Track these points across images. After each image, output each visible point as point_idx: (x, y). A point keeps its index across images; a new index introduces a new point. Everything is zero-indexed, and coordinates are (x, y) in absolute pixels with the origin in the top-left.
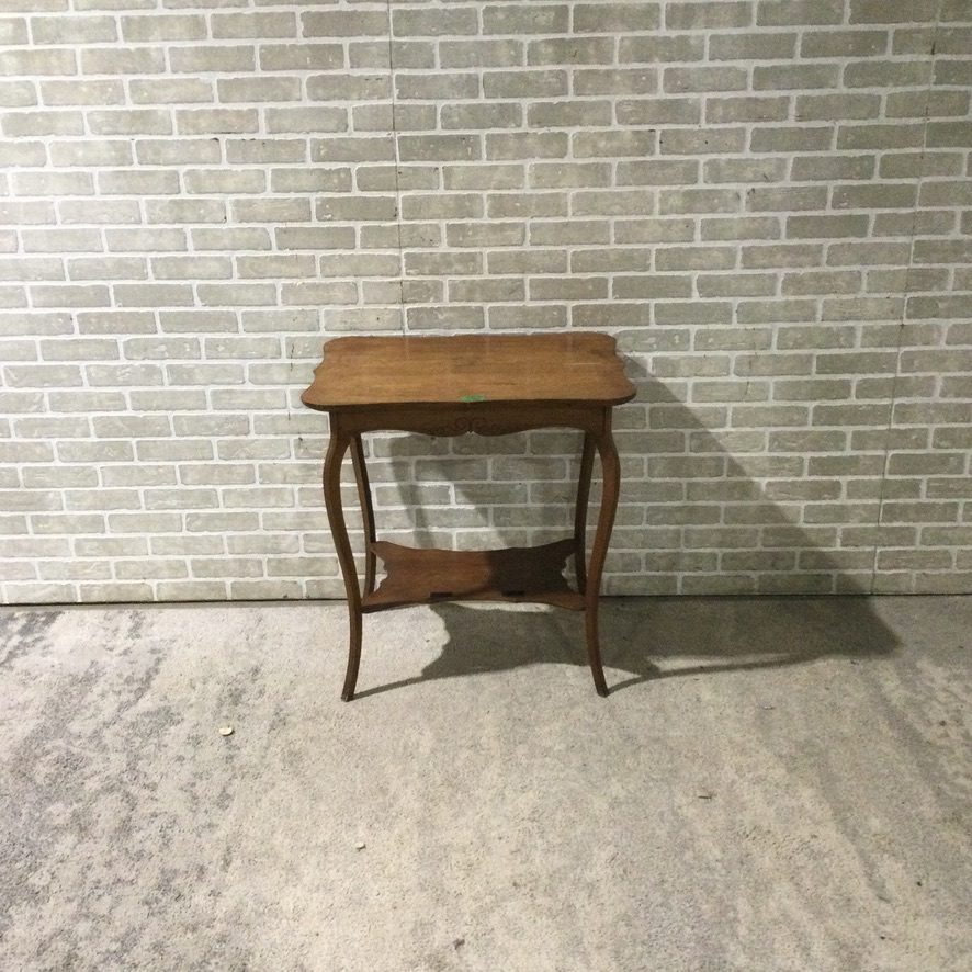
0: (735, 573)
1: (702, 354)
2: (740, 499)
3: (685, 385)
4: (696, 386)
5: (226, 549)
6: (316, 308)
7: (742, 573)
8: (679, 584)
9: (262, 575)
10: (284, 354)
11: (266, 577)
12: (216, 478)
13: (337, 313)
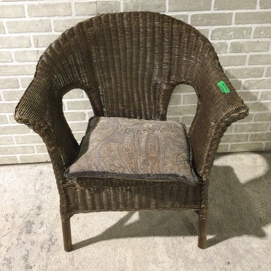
0: (255, 142)
1: (256, 40)
2: (264, 110)
3: (245, 57)
4: (251, 56)
5: (15, 142)
6: (48, 18)
7: (259, 142)
8: (229, 148)
9: (35, 152)
10: (33, 45)
11: (36, 153)
12: (5, 110)
13: (61, 21)
